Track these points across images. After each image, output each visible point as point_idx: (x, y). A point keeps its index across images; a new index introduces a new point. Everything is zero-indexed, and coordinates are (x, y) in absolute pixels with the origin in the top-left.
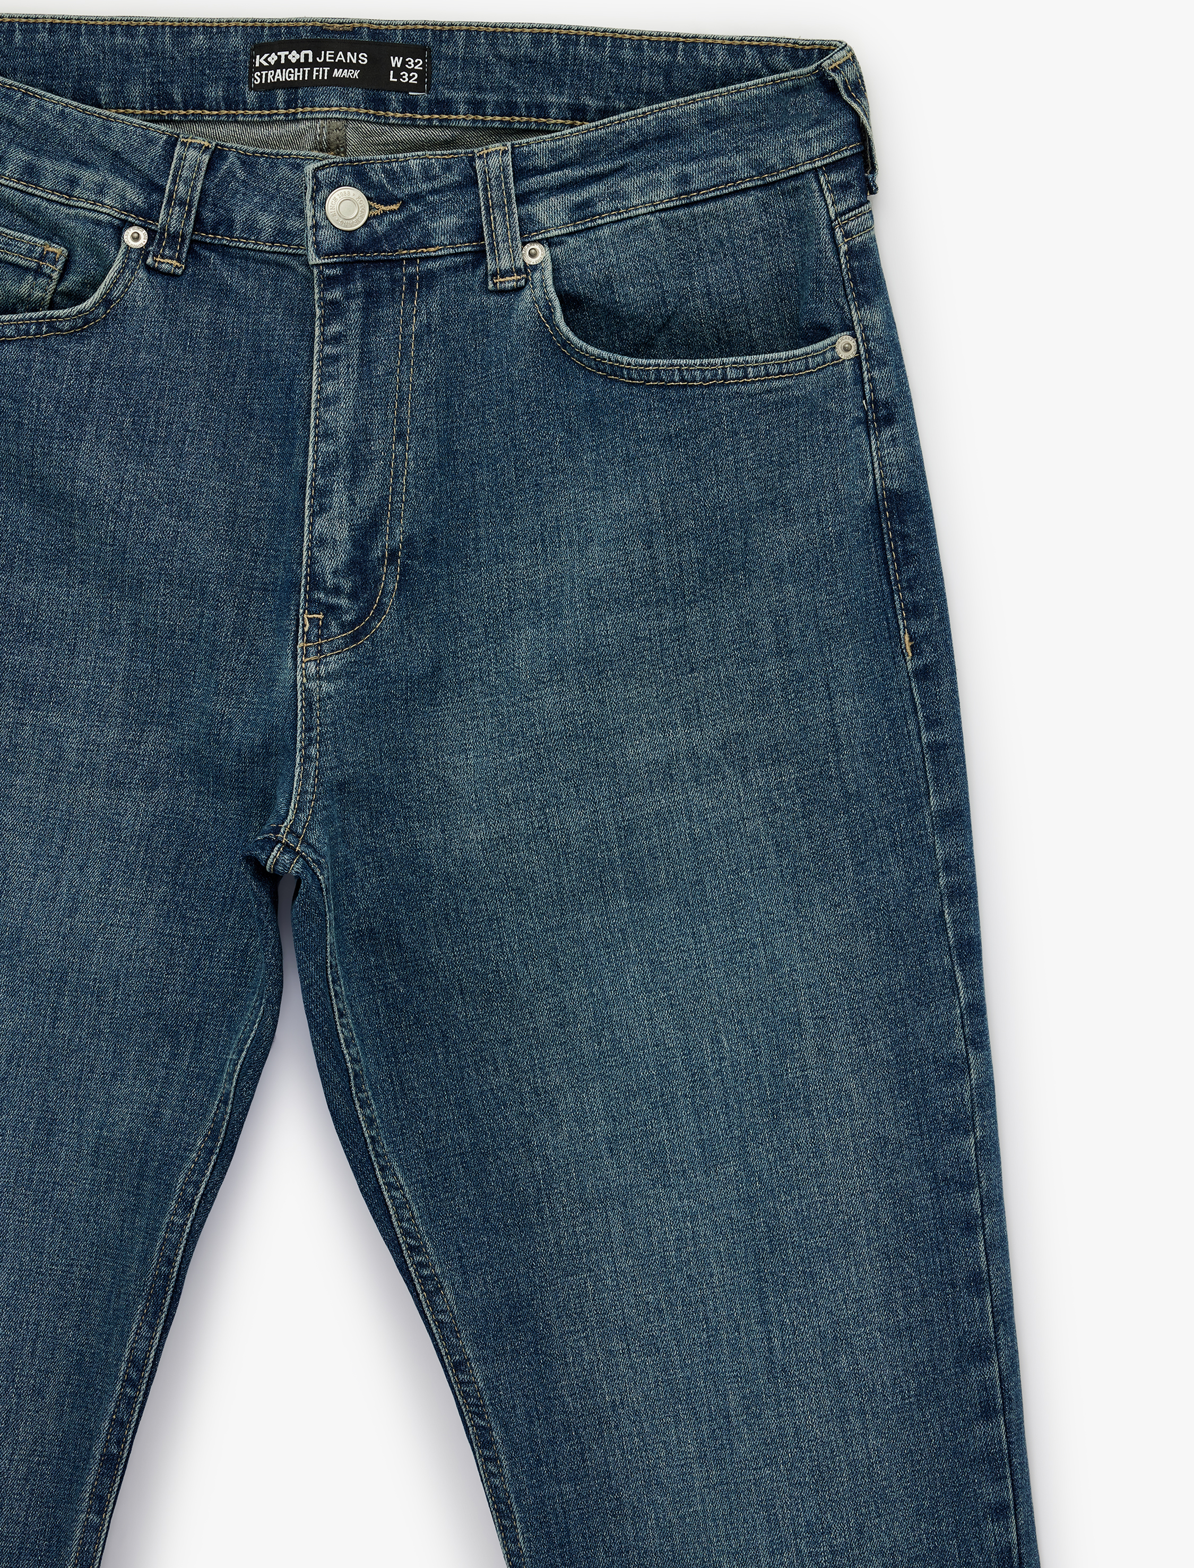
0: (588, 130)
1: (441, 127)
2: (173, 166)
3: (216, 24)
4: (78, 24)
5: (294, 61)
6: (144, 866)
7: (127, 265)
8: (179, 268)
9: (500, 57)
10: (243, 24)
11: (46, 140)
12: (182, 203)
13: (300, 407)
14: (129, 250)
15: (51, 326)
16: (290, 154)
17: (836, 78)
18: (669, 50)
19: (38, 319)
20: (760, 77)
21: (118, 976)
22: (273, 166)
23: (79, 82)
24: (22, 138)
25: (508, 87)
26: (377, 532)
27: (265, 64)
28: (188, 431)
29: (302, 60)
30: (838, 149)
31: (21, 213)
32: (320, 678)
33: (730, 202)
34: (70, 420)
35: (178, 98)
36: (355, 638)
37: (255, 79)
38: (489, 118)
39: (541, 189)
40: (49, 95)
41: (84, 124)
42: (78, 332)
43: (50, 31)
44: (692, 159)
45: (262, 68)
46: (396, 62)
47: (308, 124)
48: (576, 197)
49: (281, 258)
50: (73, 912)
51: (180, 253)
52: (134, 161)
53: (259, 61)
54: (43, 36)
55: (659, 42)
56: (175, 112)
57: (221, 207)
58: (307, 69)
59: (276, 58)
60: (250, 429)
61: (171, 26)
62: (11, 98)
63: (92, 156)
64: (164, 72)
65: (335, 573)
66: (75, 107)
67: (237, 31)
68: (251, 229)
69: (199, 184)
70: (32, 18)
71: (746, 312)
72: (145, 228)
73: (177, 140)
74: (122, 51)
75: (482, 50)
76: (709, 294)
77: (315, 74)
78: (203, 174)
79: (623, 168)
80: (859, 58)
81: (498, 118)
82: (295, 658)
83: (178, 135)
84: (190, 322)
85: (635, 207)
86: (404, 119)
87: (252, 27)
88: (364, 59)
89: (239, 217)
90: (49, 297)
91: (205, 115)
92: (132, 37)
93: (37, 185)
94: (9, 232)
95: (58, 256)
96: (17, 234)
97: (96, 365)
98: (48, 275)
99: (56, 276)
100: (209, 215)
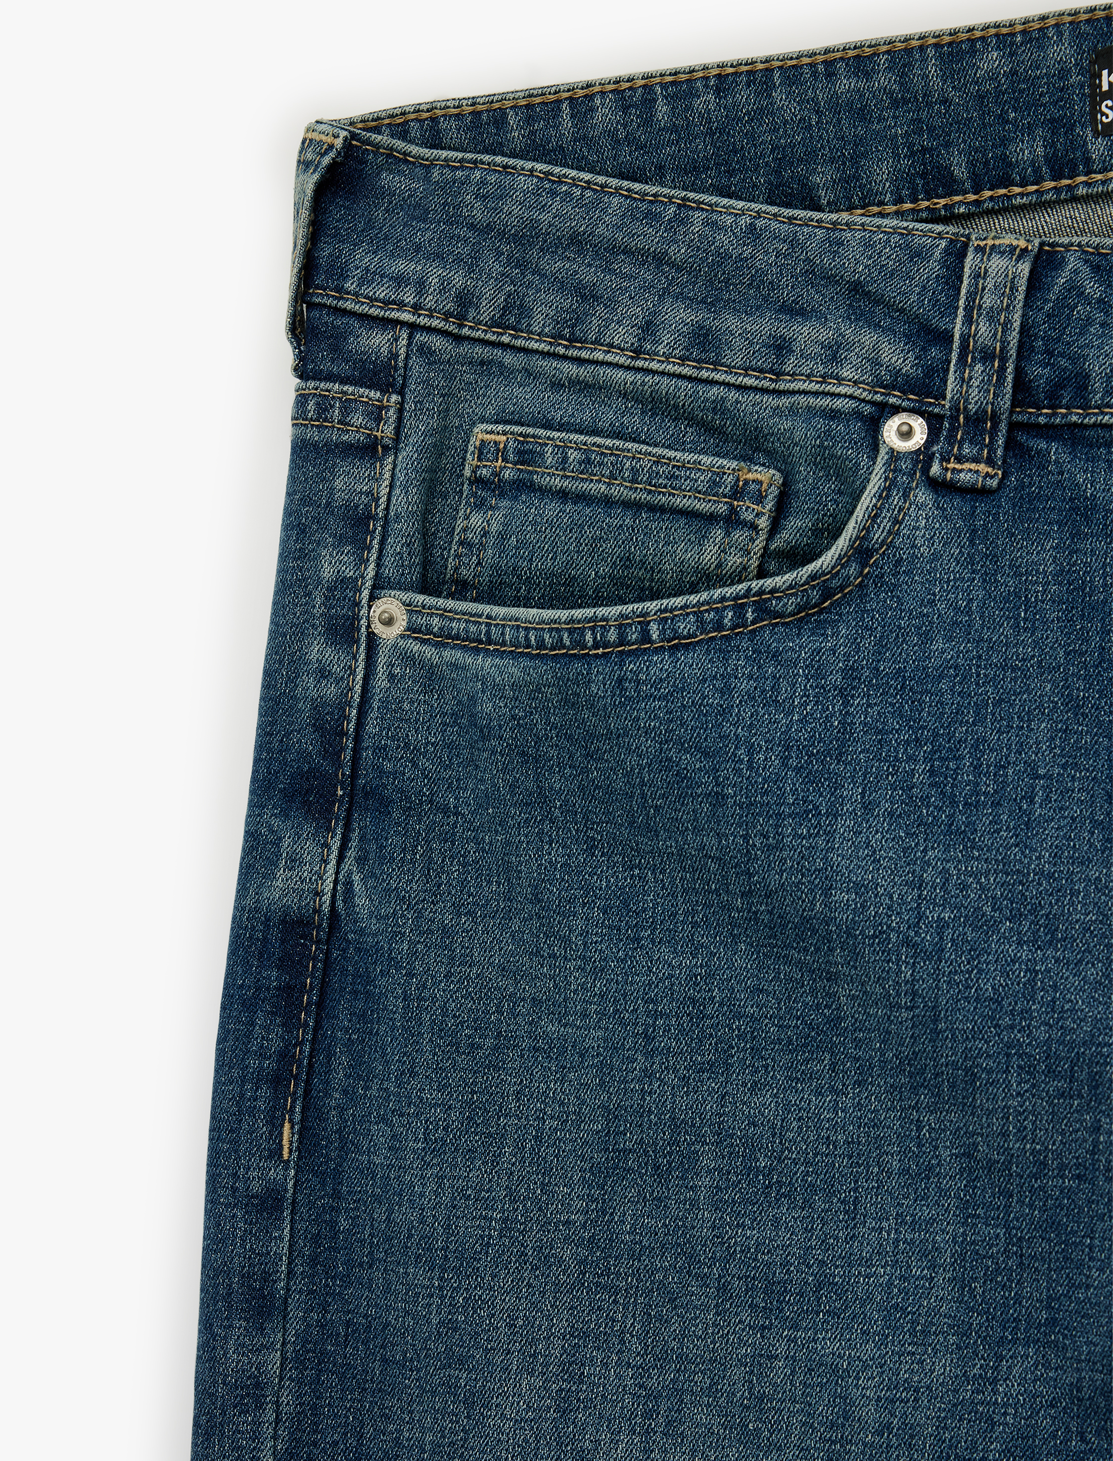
2: (963, 291)
3: (1019, 28)
4: (767, 69)
7: (894, 482)
8: (992, 477)
10: (1070, 19)
11: (728, 281)
12: (987, 356)
14: (894, 456)
15: (762, 609)
19: (737, 598)
23: (778, 173)
24: (683, 285)
28: (1038, 777)
34: (811, 779)
35: (960, 172)
37: (1103, 114)
40: (725, 201)
41: (793, 242)
42: (813, 615)
43: (718, 91)
51: (992, 450)
52: (890, 292)
54: (706, 101)
56: (957, 198)
57: (1062, 355)
61: (936, 46)
62: (657, 218)
63: (812, 296)
64: (931, 129)
66: (775, 215)
67: (1060, 34)
69: (1017, 318)
70: (684, 73)
72: (921, 414)
73: (966, 245)
74: (850, 104)
78: (1021, 297)
83: (968, 237)
84: (1021, 575)
87: (1088, 21)
89: (1098, 368)
90: (754, 560)
91: (1015, 196)
92: (868, 75)
93: (716, 364)
94: (671, 454)
95: (765, 486)
96: (688, 457)
97: (851, 673)
98: (754, 527)
99: (763, 523)
100: (1038, 372)
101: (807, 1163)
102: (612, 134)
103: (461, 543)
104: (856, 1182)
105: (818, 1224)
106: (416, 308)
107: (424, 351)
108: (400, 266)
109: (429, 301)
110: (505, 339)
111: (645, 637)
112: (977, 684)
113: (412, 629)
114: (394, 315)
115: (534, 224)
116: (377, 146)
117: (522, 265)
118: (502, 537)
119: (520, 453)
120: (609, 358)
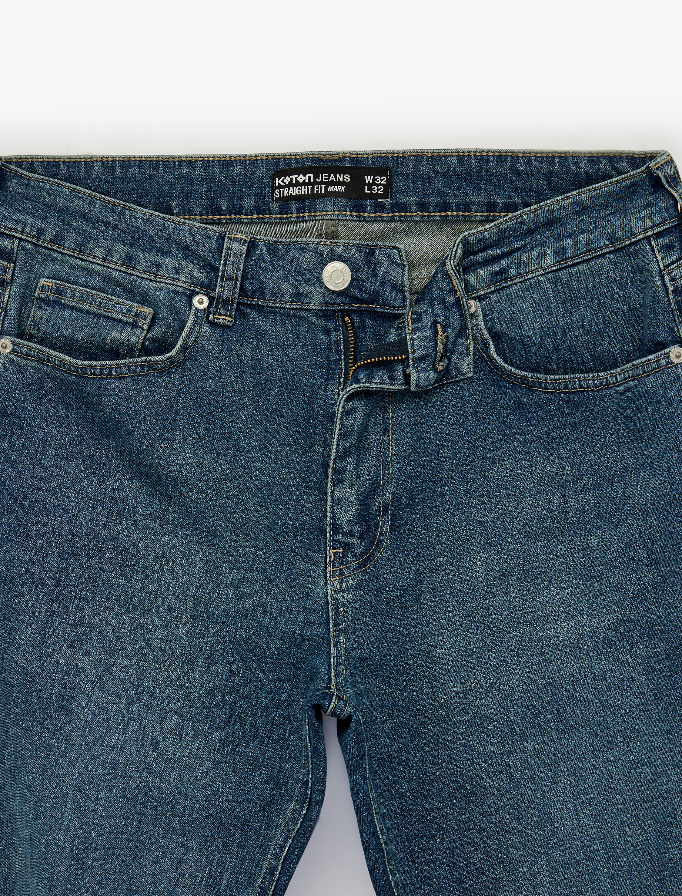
0: (502, 222)
1: (401, 221)
2: (224, 254)
3: (248, 158)
4: (157, 161)
5: (301, 181)
6: (207, 717)
7: (196, 322)
8: (230, 322)
9: (437, 173)
10: (266, 158)
11: (139, 238)
12: (231, 279)
13: (318, 413)
14: (197, 311)
15: (150, 367)
16: (297, 242)
17: (661, 174)
18: (550, 163)
19: (142, 362)
20: (611, 177)
21: (187, 791)
22: (288, 250)
23: (159, 199)
24: (123, 237)
25: (443, 193)
26: (374, 495)
27: (282, 184)
29: (307, 181)
30: (664, 222)
31: (122, 287)
32: (343, 591)
33: (592, 263)
35: (224, 207)
36: (364, 564)
37: (276, 194)
38: (432, 214)
40: (139, 208)
41: (164, 227)
42: (167, 370)
43: (139, 166)
44: (567, 237)
45: (280, 186)
46: (369, 179)
47: (313, 223)
48: (494, 268)
49: (297, 312)
50: (155, 748)
51: (231, 312)
52: (197, 250)
53: (278, 182)
54: (134, 169)
56: (223, 217)
57: (257, 280)
58: (310, 187)
59: (289, 180)
60: (281, 425)
61: (218, 161)
62: (114, 211)
63: (170, 248)
64: (215, 191)
65: (349, 522)
66: (157, 216)
67: (262, 163)
68: (277, 294)
69: (242, 266)
70: (127, 158)
71: (609, 336)
72: (207, 295)
73: (225, 236)
74: (186, 178)
75: (425, 168)
76: (583, 326)
77: (315, 189)
78: (243, 258)
79: (524, 246)
81: (438, 214)
82: (326, 578)
83: (225, 233)
84: (239, 357)
85: (531, 272)
86: (376, 217)
87: (272, 159)
88: (348, 178)
89: (268, 286)
90: (141, 341)
91: (243, 219)
92: (194, 168)
93: (134, 268)
94: (114, 298)
95: (147, 314)
96: (120, 300)
97: (179, 391)
98: (142, 328)
99: (146, 327)
100: (249, 286)
101: (145, 559)
102: (99, 177)
103: (32, 321)
104: (164, 566)
105: (147, 580)
106: (22, 232)
107: (24, 249)
108: (17, 216)
109: (27, 230)
110: (55, 248)
111: (110, 373)
112: (222, 398)
113: (14, 351)
114: (14, 234)
115: (68, 207)
116: (11, 170)
117: (63, 221)
118: (48, 321)
119: (57, 290)
120: (94, 260)
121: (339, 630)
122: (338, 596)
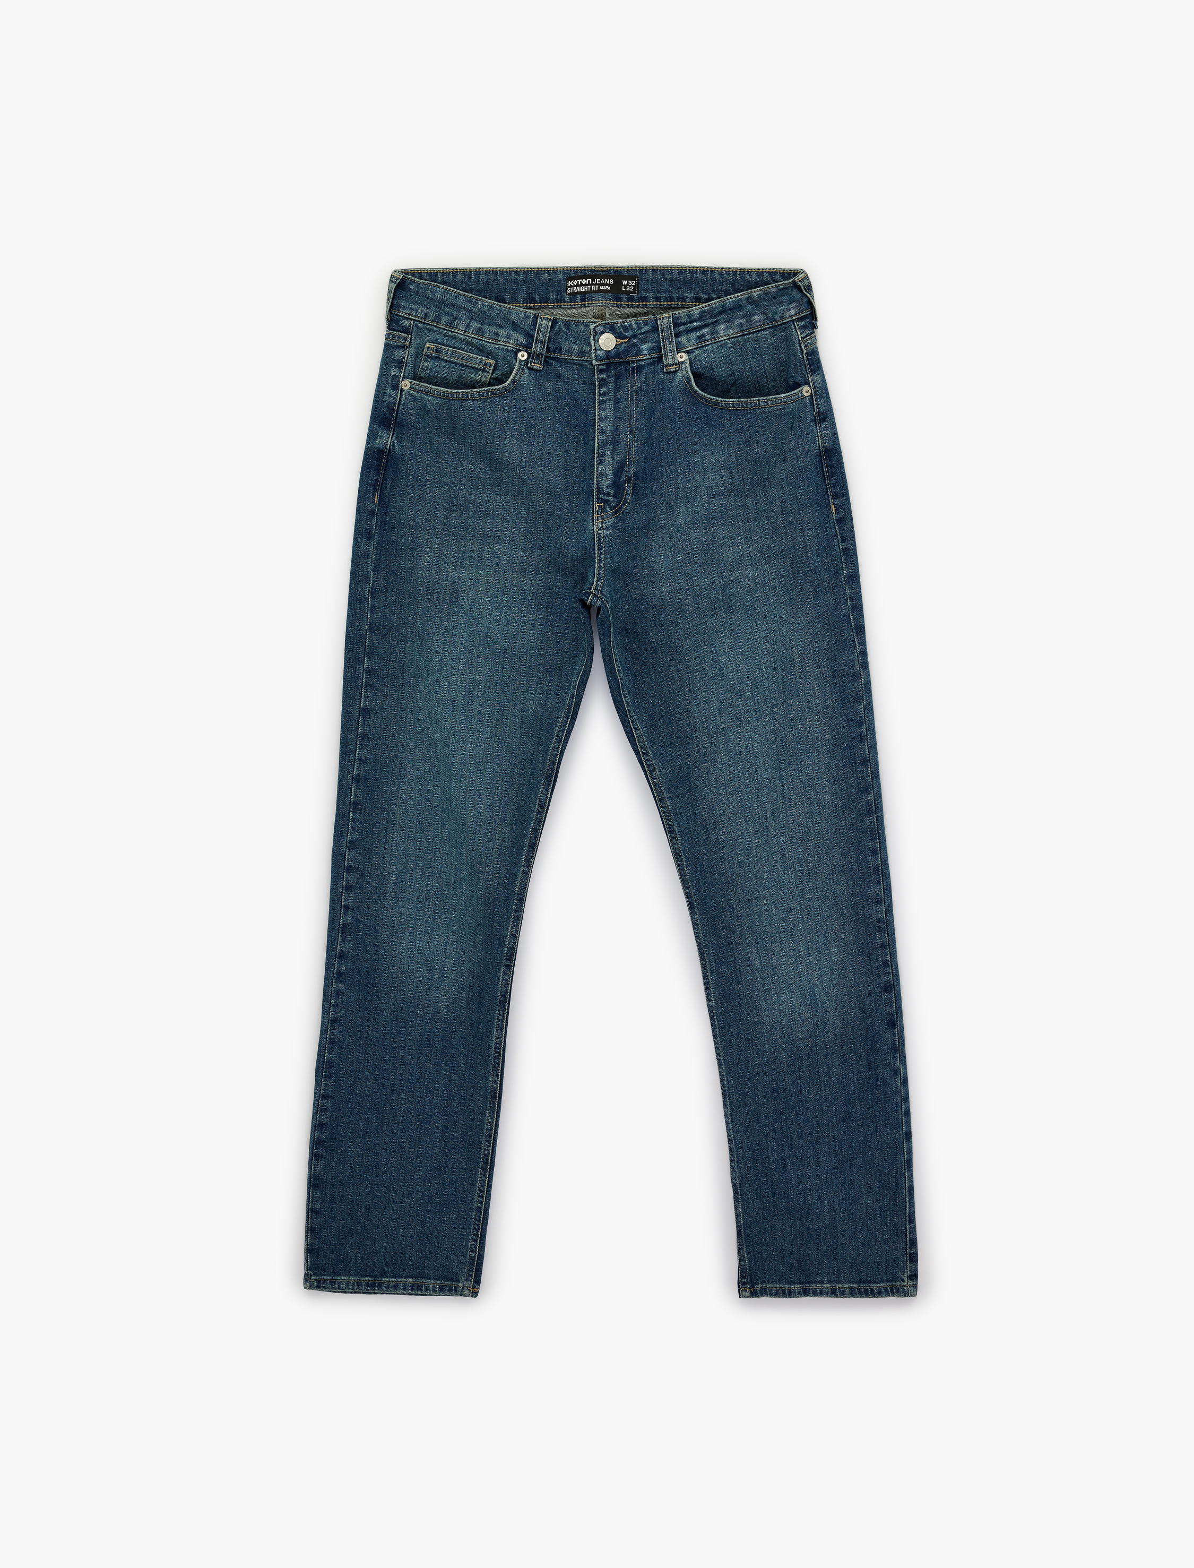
0: (702, 307)
1: (643, 307)
2: (537, 327)
3: (552, 269)
4: (496, 270)
5: (584, 283)
6: (535, 606)
7: (520, 367)
9: (666, 279)
10: (562, 269)
11: (486, 318)
12: (541, 342)
13: (591, 421)
14: (521, 361)
15: (492, 393)
16: (583, 321)
17: (801, 285)
18: (733, 275)
19: (487, 390)
20: (771, 284)
22: (577, 325)
23: (497, 294)
24: (476, 318)
25: (669, 291)
26: (623, 470)
27: (572, 285)
28: (547, 432)
29: (587, 283)
30: (802, 312)
31: (476, 347)
32: (603, 529)
33: (759, 334)
34: (501, 430)
35: (537, 299)
36: (616, 513)
38: (662, 303)
39: (684, 331)
40: (486, 300)
41: (501, 311)
42: (503, 395)
43: (485, 274)
44: (744, 317)
45: (571, 286)
46: (625, 282)
47: (590, 308)
48: (698, 334)
49: (581, 362)
51: (541, 362)
52: (521, 325)
53: (570, 283)
54: (483, 276)
55: (729, 271)
56: (536, 305)
57: (557, 343)
58: (589, 287)
59: (577, 282)
60: (571, 431)
61: (534, 271)
62: (471, 301)
63: (504, 323)
64: (531, 289)
65: (607, 487)
67: (560, 272)
68: (569, 351)
69: (548, 334)
70: (478, 269)
71: (766, 377)
72: (526, 352)
73: (538, 316)
74: (515, 281)
75: (659, 277)
76: (751, 370)
77: (593, 288)
78: (549, 330)
79: (716, 321)
80: (809, 276)
81: (666, 303)
82: (593, 521)
83: (538, 314)
84: (546, 389)
85: (722, 337)
86: (628, 305)
87: (566, 270)
88: (612, 282)
89: (564, 347)
90: (488, 380)
91: (549, 306)
92: (519, 275)
93: (483, 336)
94: (471, 355)
95: (492, 364)
96: (475, 356)
97: (510, 408)
98: (489, 372)
99: (491, 372)
100: (552, 346)
101: (493, 510)
102: (462, 281)
103: (421, 369)
104: (504, 514)
105: (495, 523)
106: (415, 316)
107: (417, 326)
108: (412, 306)
109: (418, 315)
110: (435, 324)
111: (468, 396)
112: (535, 412)
113: (412, 388)
114: (410, 317)
115: (443, 300)
116: (408, 278)
117: (440, 308)
118: (431, 368)
119: (437, 350)
120: (459, 332)
121: (601, 553)
122: (600, 532)
